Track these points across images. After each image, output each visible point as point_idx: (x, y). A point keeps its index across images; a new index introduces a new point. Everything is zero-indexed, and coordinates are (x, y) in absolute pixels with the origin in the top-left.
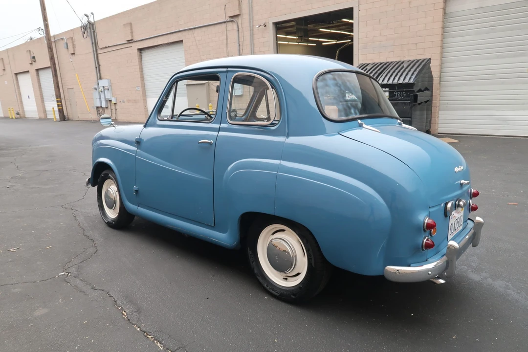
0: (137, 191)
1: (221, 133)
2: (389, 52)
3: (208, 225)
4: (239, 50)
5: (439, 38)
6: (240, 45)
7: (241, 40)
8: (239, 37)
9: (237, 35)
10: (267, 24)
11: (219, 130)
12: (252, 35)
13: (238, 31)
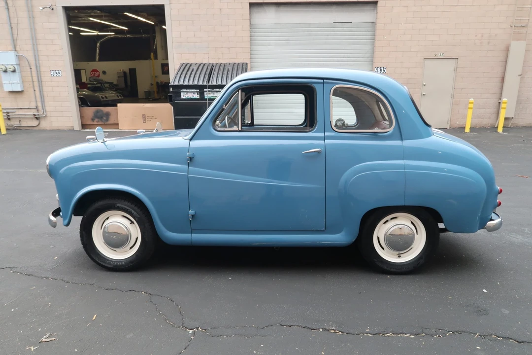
0: (193, 216)
1: (327, 141)
2: (205, 54)
3: (317, 231)
4: (12, 34)
5: (248, 45)
6: (12, 28)
7: (14, 21)
8: (10, 18)
9: (7, 14)
10: (54, 7)
11: (325, 138)
12: (32, 17)
13: (8, 9)
